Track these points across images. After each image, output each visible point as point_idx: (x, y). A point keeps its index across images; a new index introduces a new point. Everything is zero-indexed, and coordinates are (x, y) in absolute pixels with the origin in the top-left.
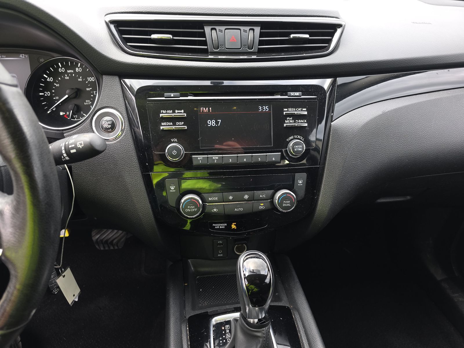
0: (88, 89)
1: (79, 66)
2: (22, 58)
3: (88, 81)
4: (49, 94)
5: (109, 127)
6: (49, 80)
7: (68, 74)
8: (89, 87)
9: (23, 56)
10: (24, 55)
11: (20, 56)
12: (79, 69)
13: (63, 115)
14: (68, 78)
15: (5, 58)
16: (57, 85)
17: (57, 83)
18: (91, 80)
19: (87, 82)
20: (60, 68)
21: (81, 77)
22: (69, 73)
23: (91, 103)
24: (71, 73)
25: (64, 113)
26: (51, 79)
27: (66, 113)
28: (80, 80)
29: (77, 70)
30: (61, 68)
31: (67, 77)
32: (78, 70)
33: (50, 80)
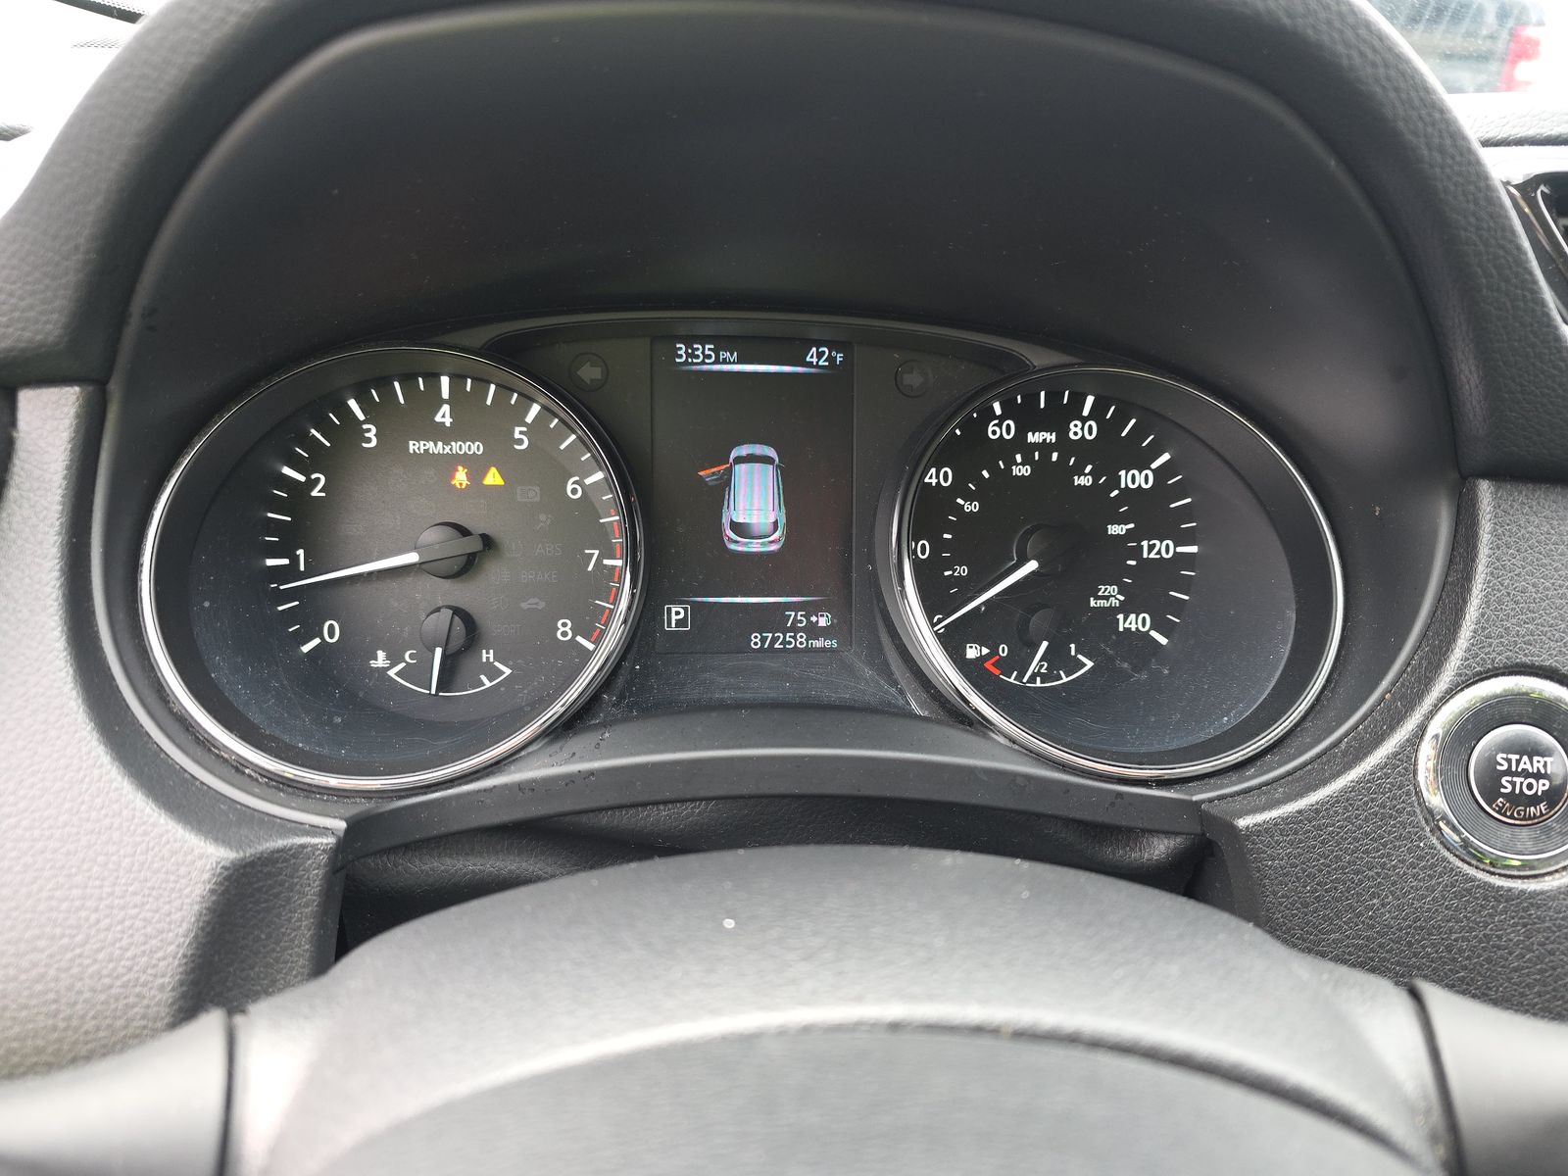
0: (1115, 530)
1: (1086, 413)
2: (817, 366)
3: (1119, 488)
4: (923, 553)
5: (1541, 788)
6: (934, 481)
7: (1028, 450)
8: (1121, 520)
9: (820, 355)
10: (826, 349)
11: (808, 359)
12: (1082, 429)
13: (982, 659)
14: (1025, 471)
15: (734, 363)
16: (972, 507)
17: (969, 497)
18: (1133, 482)
19: (1116, 492)
20: (996, 422)
21: (1089, 468)
22: (1036, 446)
23: (1122, 598)
24: (1044, 446)
25: (985, 651)
26: (946, 473)
27: (994, 651)
28: (1084, 481)
29: (1075, 430)
30: (1002, 418)
31: (1023, 464)
32: (1078, 430)
33: (938, 483)
